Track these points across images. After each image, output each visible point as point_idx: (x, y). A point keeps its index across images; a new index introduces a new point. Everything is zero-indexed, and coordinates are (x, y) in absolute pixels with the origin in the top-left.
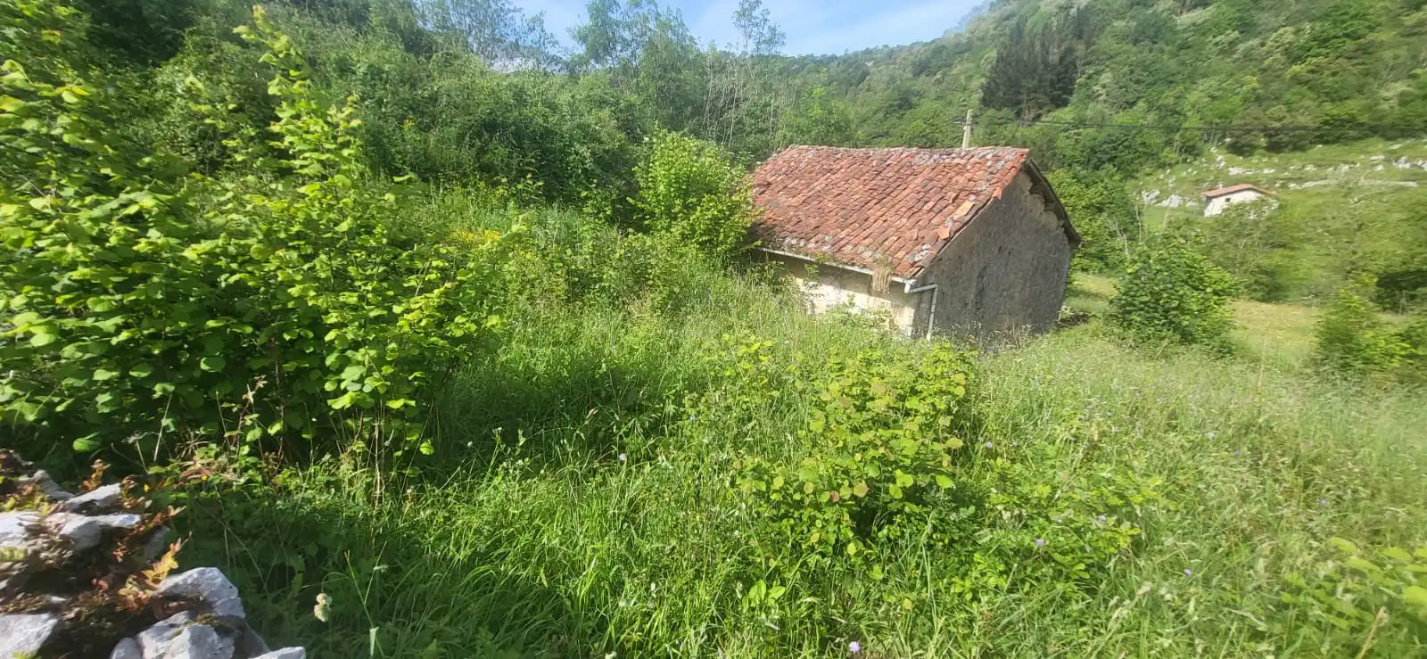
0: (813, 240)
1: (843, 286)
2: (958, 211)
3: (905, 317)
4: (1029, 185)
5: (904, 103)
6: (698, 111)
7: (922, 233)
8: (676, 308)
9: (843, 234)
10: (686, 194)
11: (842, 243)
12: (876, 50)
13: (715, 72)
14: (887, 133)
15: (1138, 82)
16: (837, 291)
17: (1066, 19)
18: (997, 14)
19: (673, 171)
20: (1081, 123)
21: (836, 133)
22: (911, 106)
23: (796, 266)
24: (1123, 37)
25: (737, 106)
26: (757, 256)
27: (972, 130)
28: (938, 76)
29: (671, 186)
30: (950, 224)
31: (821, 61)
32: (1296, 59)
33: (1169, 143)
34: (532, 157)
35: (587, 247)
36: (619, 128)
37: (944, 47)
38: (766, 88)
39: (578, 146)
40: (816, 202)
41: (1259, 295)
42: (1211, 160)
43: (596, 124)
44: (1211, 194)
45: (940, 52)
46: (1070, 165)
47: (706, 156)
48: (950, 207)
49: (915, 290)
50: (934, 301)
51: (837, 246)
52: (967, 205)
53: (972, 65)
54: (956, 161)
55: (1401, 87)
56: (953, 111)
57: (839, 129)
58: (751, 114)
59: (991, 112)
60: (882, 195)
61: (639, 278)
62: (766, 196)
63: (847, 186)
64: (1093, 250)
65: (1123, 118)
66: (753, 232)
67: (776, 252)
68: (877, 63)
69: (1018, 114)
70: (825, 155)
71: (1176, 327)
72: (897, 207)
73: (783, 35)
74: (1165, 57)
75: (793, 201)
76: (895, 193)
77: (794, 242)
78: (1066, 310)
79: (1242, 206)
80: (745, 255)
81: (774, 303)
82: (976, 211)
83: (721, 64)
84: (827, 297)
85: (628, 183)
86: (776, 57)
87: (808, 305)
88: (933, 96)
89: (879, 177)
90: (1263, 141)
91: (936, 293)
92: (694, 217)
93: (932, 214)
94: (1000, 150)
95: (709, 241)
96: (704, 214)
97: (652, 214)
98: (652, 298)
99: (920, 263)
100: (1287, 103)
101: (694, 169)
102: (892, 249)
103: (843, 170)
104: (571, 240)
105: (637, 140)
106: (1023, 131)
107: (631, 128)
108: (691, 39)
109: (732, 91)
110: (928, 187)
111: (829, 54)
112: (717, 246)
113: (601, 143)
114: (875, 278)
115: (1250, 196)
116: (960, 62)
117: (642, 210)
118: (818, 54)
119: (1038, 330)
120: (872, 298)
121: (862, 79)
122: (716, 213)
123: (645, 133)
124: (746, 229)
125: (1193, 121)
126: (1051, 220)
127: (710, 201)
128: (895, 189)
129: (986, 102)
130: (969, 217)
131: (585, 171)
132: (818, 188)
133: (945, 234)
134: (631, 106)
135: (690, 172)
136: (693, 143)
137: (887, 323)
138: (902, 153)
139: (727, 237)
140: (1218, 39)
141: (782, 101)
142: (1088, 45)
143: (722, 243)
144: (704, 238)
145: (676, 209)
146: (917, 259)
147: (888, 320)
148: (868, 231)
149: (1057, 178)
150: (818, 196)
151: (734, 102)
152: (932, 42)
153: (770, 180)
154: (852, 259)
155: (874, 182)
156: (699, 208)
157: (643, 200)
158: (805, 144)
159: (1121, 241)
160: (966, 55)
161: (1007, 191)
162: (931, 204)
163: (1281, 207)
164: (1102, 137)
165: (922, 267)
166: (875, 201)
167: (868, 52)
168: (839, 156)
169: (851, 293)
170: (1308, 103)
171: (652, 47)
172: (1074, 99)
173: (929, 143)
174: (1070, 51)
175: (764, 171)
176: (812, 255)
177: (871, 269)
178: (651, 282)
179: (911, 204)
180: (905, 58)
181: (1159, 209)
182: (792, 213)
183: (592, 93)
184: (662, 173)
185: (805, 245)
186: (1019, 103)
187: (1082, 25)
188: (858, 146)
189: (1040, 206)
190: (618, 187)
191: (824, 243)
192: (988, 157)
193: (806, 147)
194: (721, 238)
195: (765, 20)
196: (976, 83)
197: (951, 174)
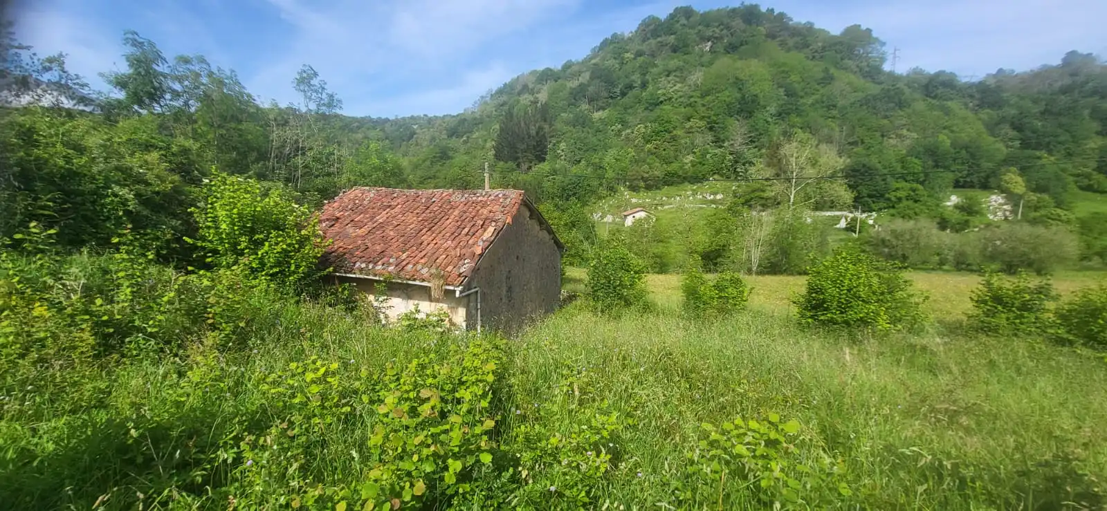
0: (380, 263)
1: (409, 297)
2: (486, 234)
3: (460, 316)
4: (528, 214)
5: (444, 155)
6: (263, 156)
7: (464, 251)
9: (404, 256)
10: (252, 231)
11: (404, 263)
12: (419, 118)
13: (278, 125)
14: (434, 176)
15: (579, 149)
16: (405, 302)
17: (536, 110)
18: (496, 102)
19: (235, 211)
20: (554, 172)
21: (392, 178)
22: (449, 158)
23: (367, 285)
24: (567, 123)
25: (303, 154)
26: (329, 279)
28: (465, 138)
29: (234, 225)
30: (481, 243)
31: (377, 122)
32: (648, 142)
33: (601, 185)
34: (48, 200)
35: (125, 292)
36: (172, 170)
37: (465, 120)
38: (328, 140)
39: (116, 189)
40: (380, 232)
41: (657, 269)
42: (622, 195)
43: (141, 167)
44: (625, 214)
45: (463, 123)
46: (553, 198)
47: (276, 198)
48: (480, 231)
49: (464, 294)
50: (479, 300)
51: (401, 266)
52: (491, 229)
53: (485, 133)
54: (480, 198)
55: (690, 158)
56: (477, 163)
57: (394, 174)
58: (315, 159)
59: (501, 164)
60: (431, 224)
61: (197, 317)
62: (336, 228)
63: (404, 218)
64: (573, 252)
65: (575, 170)
66: (325, 260)
67: (348, 275)
68: (421, 127)
69: (518, 165)
70: (384, 195)
71: (621, 297)
72: (443, 233)
73: (340, 101)
74: (590, 135)
75: (359, 232)
76: (442, 222)
77: (363, 265)
78: (564, 293)
79: (640, 219)
80: (317, 281)
82: (498, 233)
83: (285, 118)
84: (397, 308)
85: (185, 223)
86: (336, 116)
87: (382, 316)
88: (462, 151)
89: (428, 211)
90: (642, 184)
91: (479, 295)
92: (262, 251)
93: (469, 236)
94: (507, 192)
95: (280, 272)
96: (272, 248)
97: (215, 252)
98: (211, 338)
99: (464, 274)
100: (648, 164)
101: (258, 209)
102: (443, 265)
103: (400, 206)
104: (100, 288)
105: (196, 182)
106: (522, 177)
107: (187, 170)
108: (249, 96)
109: (297, 142)
110: (463, 218)
111: (383, 117)
112: (290, 276)
113: (147, 184)
114: (433, 289)
115: (642, 215)
116: (477, 130)
117: (203, 248)
118: (374, 116)
119: (549, 310)
120: (433, 304)
121: (411, 137)
122: (285, 246)
123: (205, 175)
124: (317, 258)
125: (610, 174)
126: (544, 235)
127: (277, 237)
129: (498, 157)
130: (493, 237)
131: (128, 213)
132: (381, 221)
133: (479, 251)
134: (185, 151)
135: (255, 211)
136: (256, 186)
137: (447, 322)
138: (442, 193)
139: (298, 267)
140: (613, 128)
141: (345, 152)
142: (551, 125)
143: (294, 273)
144: (275, 270)
145: (243, 245)
146: (461, 271)
147: (447, 319)
148: (424, 253)
149: (545, 208)
150: (382, 226)
151: (299, 150)
152: (458, 115)
153: (338, 215)
154: (413, 276)
155: (424, 215)
156: (267, 244)
157: (203, 239)
158: (367, 185)
159: (586, 245)
160: (480, 126)
161: (515, 218)
162: (466, 230)
163: (657, 220)
164: (567, 181)
165: (466, 277)
166: (426, 229)
167: (412, 118)
168: (395, 195)
169: (416, 302)
170: (657, 164)
171: (206, 99)
172: (548, 157)
173: (460, 186)
174: (541, 128)
175: (331, 208)
176: (380, 275)
177: (429, 282)
178: (210, 321)
179: (453, 230)
180: (440, 125)
181: (603, 223)
182: (360, 242)
183: (133, 137)
184: (224, 213)
185: (373, 267)
186: (517, 158)
187: (545, 113)
188: (410, 187)
189: (537, 228)
190: (173, 228)
191: (390, 264)
192: (500, 196)
193: (367, 188)
194: (293, 268)
195: (323, 89)
196: (489, 144)
197: (479, 208)
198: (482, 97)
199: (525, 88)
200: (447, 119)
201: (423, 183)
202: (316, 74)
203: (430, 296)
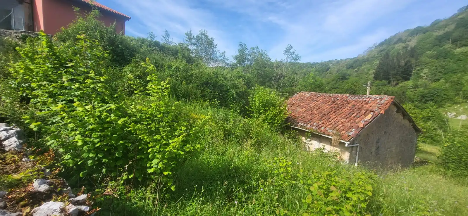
0: (309, 124)
1: (321, 142)
2: (366, 118)
3: (346, 156)
4: (396, 109)
5: (343, 78)
6: (271, 79)
7: (352, 125)
8: (259, 145)
9: (320, 123)
10: (265, 106)
11: (320, 126)
12: (333, 61)
13: (276, 68)
14: (337, 88)
15: (440, 72)
16: (318, 143)
17: (406, 51)
18: (378, 50)
19: (261, 99)
20: (416, 86)
21: (318, 88)
22: (346, 79)
23: (302, 133)
24: (431, 57)
25: (284, 78)
26: (288, 128)
27: (370, 87)
28: (356, 69)
29: (260, 103)
30: (363, 122)
31: (313, 64)
33: (457, 95)
34: (218, 93)
35: (231, 122)
36: (245, 84)
37: (358, 60)
38: (293, 73)
39: (232, 90)
40: (310, 111)
43: (238, 83)
45: (357, 62)
46: (413, 101)
47: (273, 94)
48: (363, 116)
49: (350, 146)
50: (358, 150)
51: (318, 127)
52: (370, 116)
53: (370, 66)
54: (364, 99)
56: (363, 81)
57: (319, 86)
58: (288, 81)
59: (378, 82)
60: (336, 110)
61: (247, 134)
62: (293, 108)
63: (322, 106)
64: (427, 135)
65: (434, 85)
66: (287, 120)
67: (296, 127)
68: (333, 65)
69: (389, 83)
70: (314, 95)
72: (342, 115)
73: (300, 57)
74: (451, 64)
75: (302, 110)
76: (341, 109)
77: (302, 124)
78: (417, 158)
80: (284, 127)
81: (294, 146)
82: (374, 118)
83: (279, 65)
84: (314, 145)
85: (246, 102)
86: (298, 63)
87: (307, 147)
88: (355, 76)
89: (334, 104)
91: (358, 148)
92: (267, 114)
93: (355, 118)
94: (382, 97)
95: (272, 122)
96: (271, 112)
97: (253, 112)
98: (251, 142)
99: (351, 136)
101: (268, 98)
102: (340, 130)
103: (321, 101)
104: (226, 120)
105: (250, 88)
106: (391, 89)
107: (249, 84)
108: (269, 58)
109: (282, 74)
110: (354, 108)
111: (316, 62)
112: (275, 124)
113: (239, 89)
114: (333, 140)
116: (364, 65)
117: (250, 110)
118: (312, 62)
119: (405, 166)
120: (332, 147)
121: (328, 70)
122: (274, 113)
123: (253, 86)
124: (285, 119)
126: (407, 122)
127: (273, 109)
128: (341, 108)
129: (376, 78)
130: (371, 120)
131: (233, 97)
132: (311, 106)
133: (361, 126)
134: (249, 78)
136: (268, 90)
137: (338, 157)
138: (343, 96)
139: (278, 121)
141: (299, 77)
142: (417, 59)
143: (276, 123)
144: (271, 121)
145: (261, 111)
146: (350, 134)
148: (331, 123)
149: (407, 106)
150: (311, 109)
151: (282, 77)
152: (354, 58)
153: (294, 103)
154: (324, 132)
155: (332, 105)
156: (269, 111)
157: (251, 107)
159: (440, 132)
160: (367, 62)
161: (386, 111)
162: (355, 114)
164: (426, 92)
165: (352, 138)
166: (333, 112)
167: (329, 61)
168: (319, 96)
169: (324, 144)
171: (257, 61)
172: (412, 78)
173: (353, 92)
174: (409, 61)
175: (292, 100)
176: (309, 129)
177: (332, 137)
178: (251, 136)
179: (347, 114)
180: (343, 64)
181: (456, 120)
182: (301, 114)
183: (237, 74)
184: (258, 99)
185: (306, 126)
186: (389, 79)
187: (413, 53)
188: (325, 92)
189: (401, 117)
190: (243, 103)
191: (313, 126)
192: (378, 99)
193: (307, 92)
194: (276, 121)
195: (294, 53)
196: (371, 72)
197: (363, 104)
198: (370, 48)
199: (400, 40)
200: (347, 61)
201: (331, 90)
202: (292, 48)
203: (331, 143)
